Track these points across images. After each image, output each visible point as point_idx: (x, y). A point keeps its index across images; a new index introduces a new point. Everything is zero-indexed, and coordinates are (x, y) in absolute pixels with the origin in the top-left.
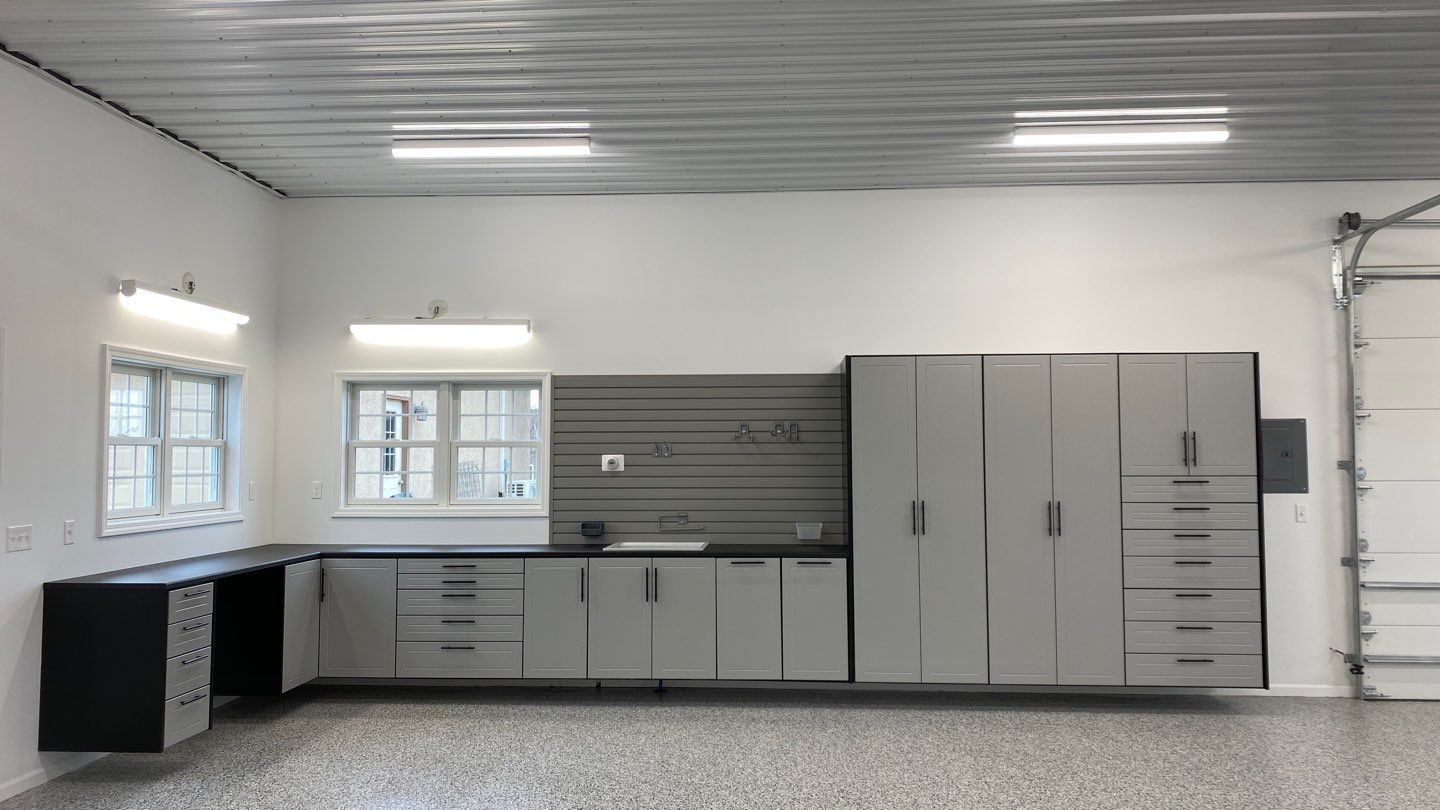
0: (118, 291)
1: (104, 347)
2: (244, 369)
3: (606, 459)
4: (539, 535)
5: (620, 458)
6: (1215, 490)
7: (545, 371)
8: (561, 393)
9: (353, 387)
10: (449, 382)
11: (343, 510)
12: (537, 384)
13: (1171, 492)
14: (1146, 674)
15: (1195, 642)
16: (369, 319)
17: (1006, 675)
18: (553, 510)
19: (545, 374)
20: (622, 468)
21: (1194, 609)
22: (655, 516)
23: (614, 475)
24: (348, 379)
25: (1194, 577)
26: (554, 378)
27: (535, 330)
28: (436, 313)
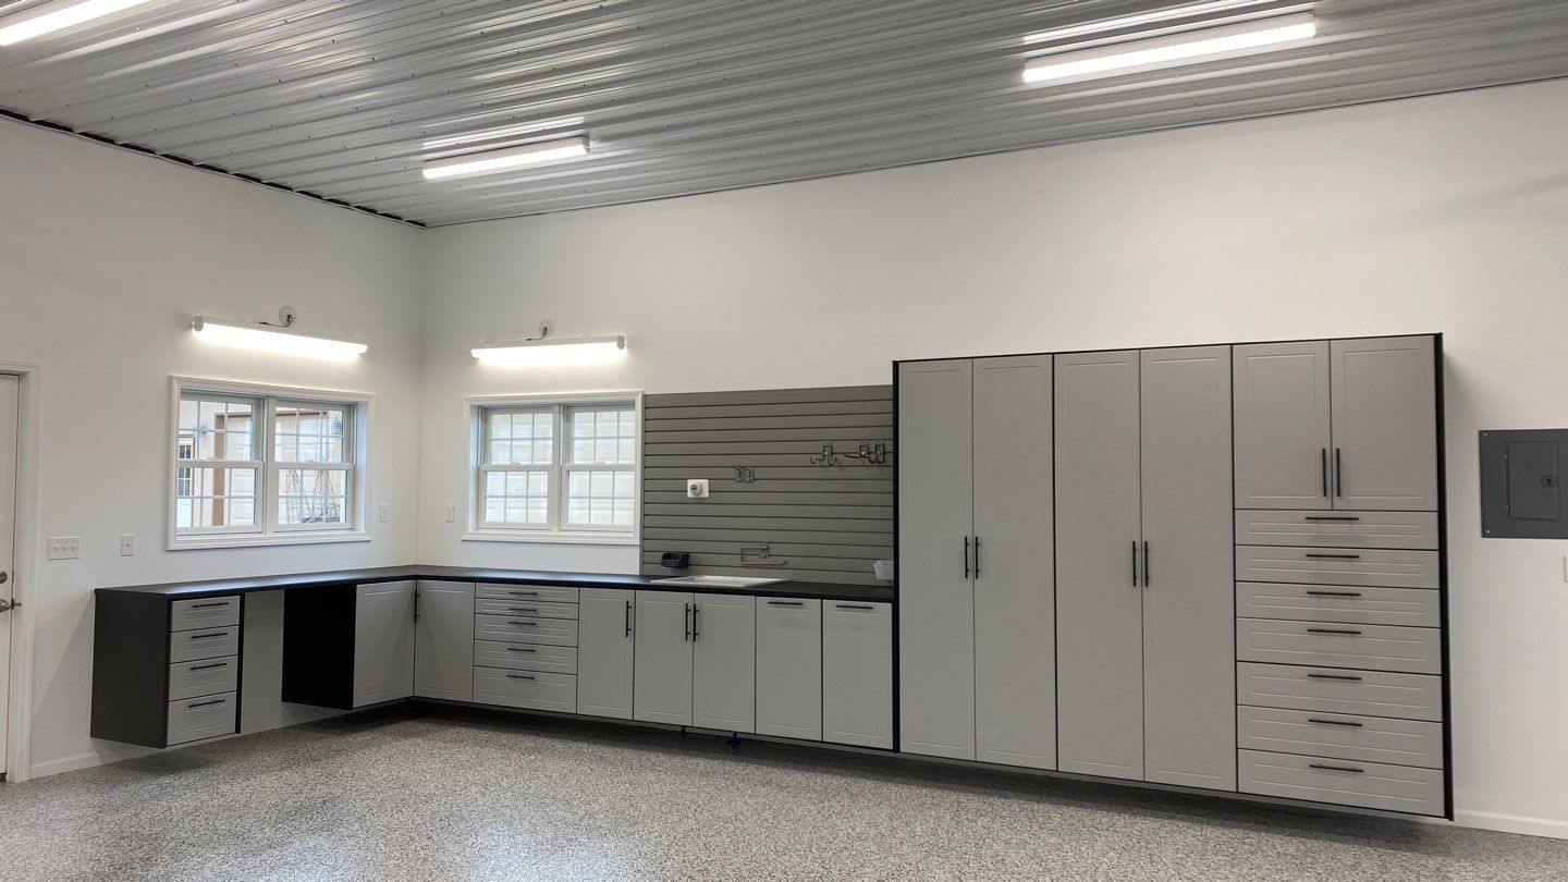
0: (191, 327)
1: (171, 379)
2: (371, 397)
3: (691, 483)
4: (627, 565)
5: (705, 482)
6: (1369, 529)
7: (636, 390)
8: (652, 413)
9: (485, 412)
10: (560, 405)
11: (471, 531)
12: (629, 405)
13: (1306, 532)
14: (1265, 780)
15: (1338, 742)
16: (491, 342)
17: (1080, 762)
18: (643, 539)
19: (636, 394)
20: (706, 494)
21: (1337, 697)
22: (738, 548)
23: (699, 501)
24: (480, 403)
25: (1337, 651)
26: (645, 397)
27: (630, 347)
28: (545, 334)
